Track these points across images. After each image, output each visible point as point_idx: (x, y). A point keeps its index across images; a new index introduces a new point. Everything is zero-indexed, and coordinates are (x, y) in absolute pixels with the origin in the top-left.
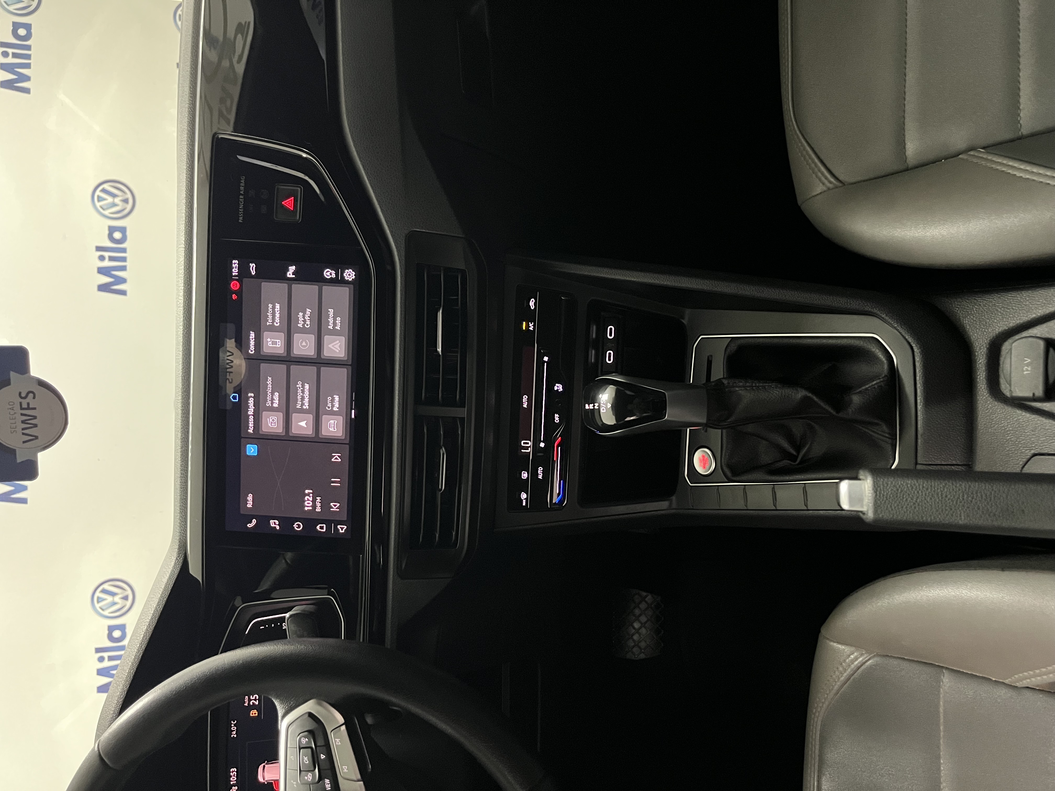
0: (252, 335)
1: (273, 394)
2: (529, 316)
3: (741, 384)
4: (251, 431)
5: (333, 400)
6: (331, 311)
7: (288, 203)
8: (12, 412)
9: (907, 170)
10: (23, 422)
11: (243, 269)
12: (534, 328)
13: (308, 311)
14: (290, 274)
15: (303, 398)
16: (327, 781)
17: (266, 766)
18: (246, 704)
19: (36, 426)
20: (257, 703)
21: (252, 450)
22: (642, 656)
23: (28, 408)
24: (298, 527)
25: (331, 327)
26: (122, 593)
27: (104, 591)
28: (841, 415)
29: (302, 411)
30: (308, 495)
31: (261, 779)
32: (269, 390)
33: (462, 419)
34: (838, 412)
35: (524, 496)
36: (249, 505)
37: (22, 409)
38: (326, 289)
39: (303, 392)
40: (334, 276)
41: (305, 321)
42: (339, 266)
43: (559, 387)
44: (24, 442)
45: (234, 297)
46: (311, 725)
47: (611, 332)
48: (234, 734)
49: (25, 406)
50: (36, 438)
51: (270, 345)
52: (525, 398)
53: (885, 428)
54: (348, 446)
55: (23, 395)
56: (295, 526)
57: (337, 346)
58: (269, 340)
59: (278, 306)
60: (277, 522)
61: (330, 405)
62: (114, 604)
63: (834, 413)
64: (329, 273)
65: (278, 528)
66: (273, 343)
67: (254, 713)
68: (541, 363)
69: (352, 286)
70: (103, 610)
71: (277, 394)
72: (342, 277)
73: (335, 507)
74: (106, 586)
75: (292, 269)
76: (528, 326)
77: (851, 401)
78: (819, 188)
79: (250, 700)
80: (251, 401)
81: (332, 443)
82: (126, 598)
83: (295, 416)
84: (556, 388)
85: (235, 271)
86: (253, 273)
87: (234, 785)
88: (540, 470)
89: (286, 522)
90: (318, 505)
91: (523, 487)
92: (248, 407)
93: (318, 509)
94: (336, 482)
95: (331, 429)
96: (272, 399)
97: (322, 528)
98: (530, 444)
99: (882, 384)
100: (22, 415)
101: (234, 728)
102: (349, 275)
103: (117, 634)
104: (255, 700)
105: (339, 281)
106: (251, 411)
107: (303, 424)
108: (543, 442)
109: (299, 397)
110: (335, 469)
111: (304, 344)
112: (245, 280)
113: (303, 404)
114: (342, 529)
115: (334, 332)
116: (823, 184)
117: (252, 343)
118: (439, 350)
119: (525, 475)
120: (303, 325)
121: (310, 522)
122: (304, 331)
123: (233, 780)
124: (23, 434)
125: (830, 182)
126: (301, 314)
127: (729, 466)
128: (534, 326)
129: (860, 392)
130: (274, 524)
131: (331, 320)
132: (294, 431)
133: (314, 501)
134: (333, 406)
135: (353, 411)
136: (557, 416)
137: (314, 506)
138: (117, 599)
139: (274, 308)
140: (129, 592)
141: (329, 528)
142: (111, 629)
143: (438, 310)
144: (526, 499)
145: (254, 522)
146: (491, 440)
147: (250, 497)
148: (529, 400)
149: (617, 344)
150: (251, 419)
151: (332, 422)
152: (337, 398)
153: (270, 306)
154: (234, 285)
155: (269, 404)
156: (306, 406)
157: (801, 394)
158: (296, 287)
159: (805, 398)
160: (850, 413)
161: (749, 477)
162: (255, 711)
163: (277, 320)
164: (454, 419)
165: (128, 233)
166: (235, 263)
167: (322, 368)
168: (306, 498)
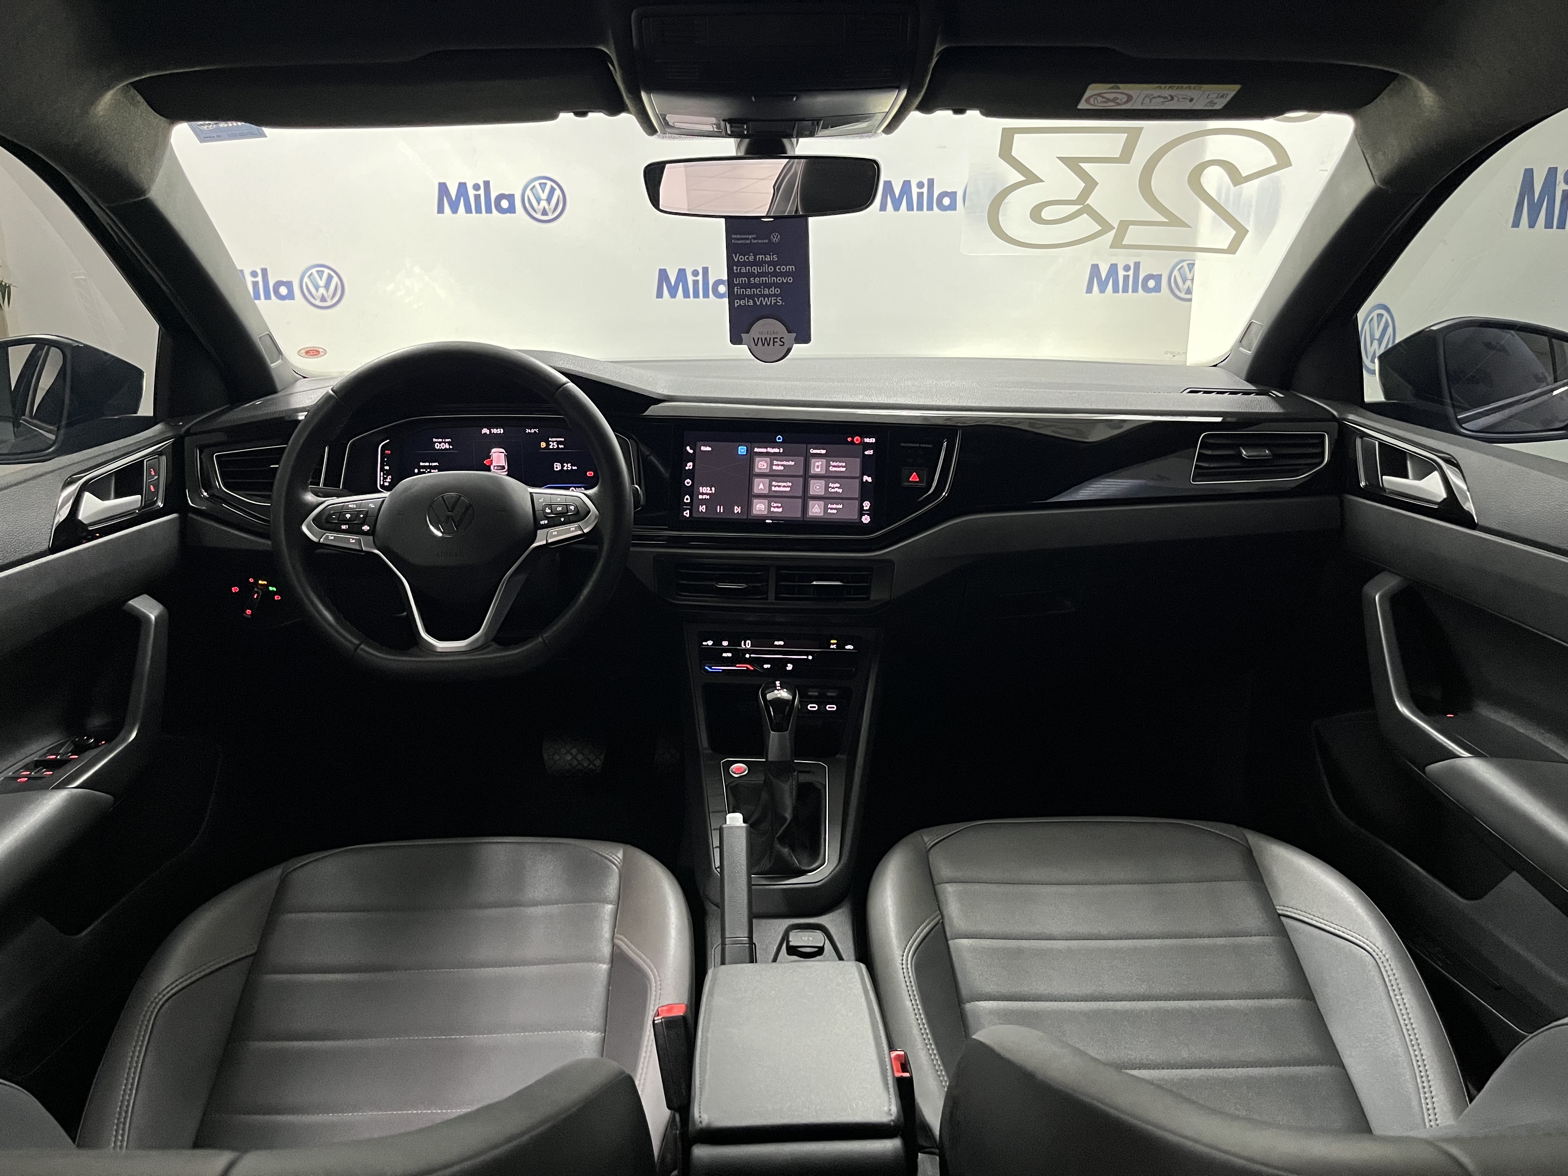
0: (823, 452)
1: (782, 465)
2: (840, 646)
3: (794, 783)
4: (756, 450)
5: (778, 507)
6: (841, 506)
7: (914, 477)
8: (772, 333)
9: (934, 885)
10: (766, 339)
11: (868, 446)
12: (832, 649)
13: (840, 491)
14: (866, 478)
15: (779, 486)
16: (546, 522)
17: (503, 454)
18: (550, 439)
19: (763, 345)
20: (551, 447)
21: (742, 450)
22: (546, 757)
23: (774, 342)
24: (688, 482)
25: (829, 506)
26: (550, 209)
27: (552, 190)
28: (776, 839)
29: (770, 486)
30: (711, 490)
31: (494, 450)
32: (785, 463)
33: (767, 599)
34: (777, 838)
35: (710, 643)
36: (703, 448)
37: (774, 338)
38: (857, 502)
39: (784, 486)
40: (865, 508)
41: (833, 488)
42: (870, 512)
43: (790, 667)
44: (753, 339)
45: (849, 439)
46: (582, 512)
47: (831, 708)
48: (528, 431)
49: (775, 340)
50: (756, 345)
51: (817, 464)
52: (782, 643)
53: (768, 867)
54: (745, 517)
55: (782, 340)
56: (688, 480)
57: (816, 510)
58: (820, 463)
59: (844, 469)
60: (691, 468)
61: (775, 505)
62: (539, 201)
63: (777, 836)
64: (867, 505)
65: (687, 468)
66: (818, 467)
67: (543, 445)
68: (807, 654)
69: (858, 521)
70: (531, 189)
71: (782, 468)
72: (864, 514)
73: (703, 508)
74: (558, 192)
75: (870, 479)
76: (833, 644)
77: (785, 847)
78: (926, 839)
79: (553, 442)
80: (777, 450)
81: (748, 506)
82: (545, 213)
83: (767, 481)
84: (789, 665)
85: (867, 440)
86: (866, 453)
87: (490, 432)
88: (730, 655)
89: (691, 474)
90: (704, 497)
91: (717, 643)
92: (773, 448)
93: (700, 497)
94: (720, 509)
95: (758, 506)
96: (778, 465)
97: (687, 499)
98: (748, 647)
99: (795, 865)
100: (770, 338)
101: (533, 431)
102: (866, 519)
103: (505, 204)
104: (553, 446)
105: (862, 512)
106: (770, 450)
107: (761, 486)
108: (750, 656)
109: (780, 484)
110: (729, 509)
111: (818, 487)
112: (861, 447)
113: (775, 486)
114: (687, 514)
115: (826, 509)
116: (929, 841)
117: (818, 451)
118: (814, 583)
119: (725, 643)
120: (831, 487)
121: (692, 491)
122: (827, 487)
123: (494, 431)
124: (758, 338)
125: (930, 844)
126: (839, 485)
127: (737, 785)
128: (834, 649)
129: (790, 853)
130: (690, 465)
131: (834, 506)
132: (756, 481)
133: (706, 494)
134: (774, 507)
135: (771, 521)
136: (769, 666)
137: (703, 494)
138: (544, 204)
139: (843, 467)
140: (550, 217)
141: (687, 504)
142: (510, 198)
143: (841, 582)
144: (708, 645)
145: (691, 451)
146: (751, 619)
147: (709, 449)
148: (780, 646)
149: (822, 712)
150: (764, 450)
151: (763, 506)
152: (780, 510)
153: (844, 464)
154: (857, 439)
155: (775, 462)
156: (773, 489)
157: (788, 815)
158: (857, 482)
159: (786, 819)
160: (778, 846)
161: (730, 797)
162: (545, 446)
163: (834, 469)
164: (766, 593)
165: (949, 213)
166: (873, 440)
167: (801, 500)
168: (709, 488)
